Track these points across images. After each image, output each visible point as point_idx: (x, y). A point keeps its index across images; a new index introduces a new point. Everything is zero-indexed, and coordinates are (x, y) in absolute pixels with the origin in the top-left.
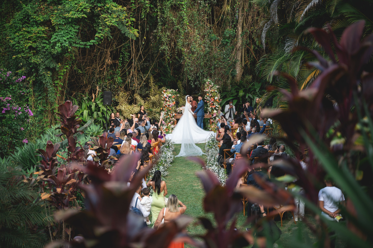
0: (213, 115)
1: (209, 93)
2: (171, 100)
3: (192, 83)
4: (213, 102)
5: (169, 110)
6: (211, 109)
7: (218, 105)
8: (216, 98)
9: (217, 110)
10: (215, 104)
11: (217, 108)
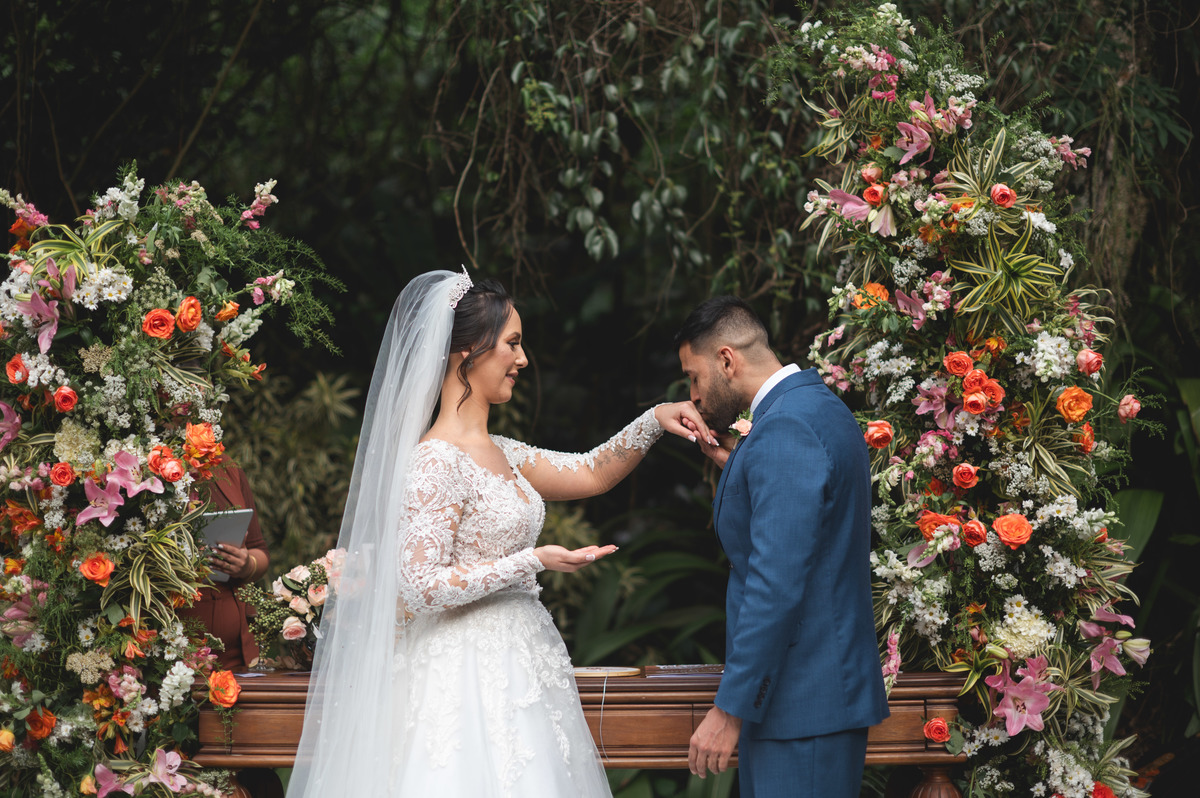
0: (972, 711)
1: (904, 269)
2: (115, 386)
3: (576, 196)
4: (974, 449)
5: (89, 599)
6: (939, 586)
7: (1085, 505)
8: (1049, 354)
9: (1052, 601)
10: (1018, 471)
11: (1064, 570)
